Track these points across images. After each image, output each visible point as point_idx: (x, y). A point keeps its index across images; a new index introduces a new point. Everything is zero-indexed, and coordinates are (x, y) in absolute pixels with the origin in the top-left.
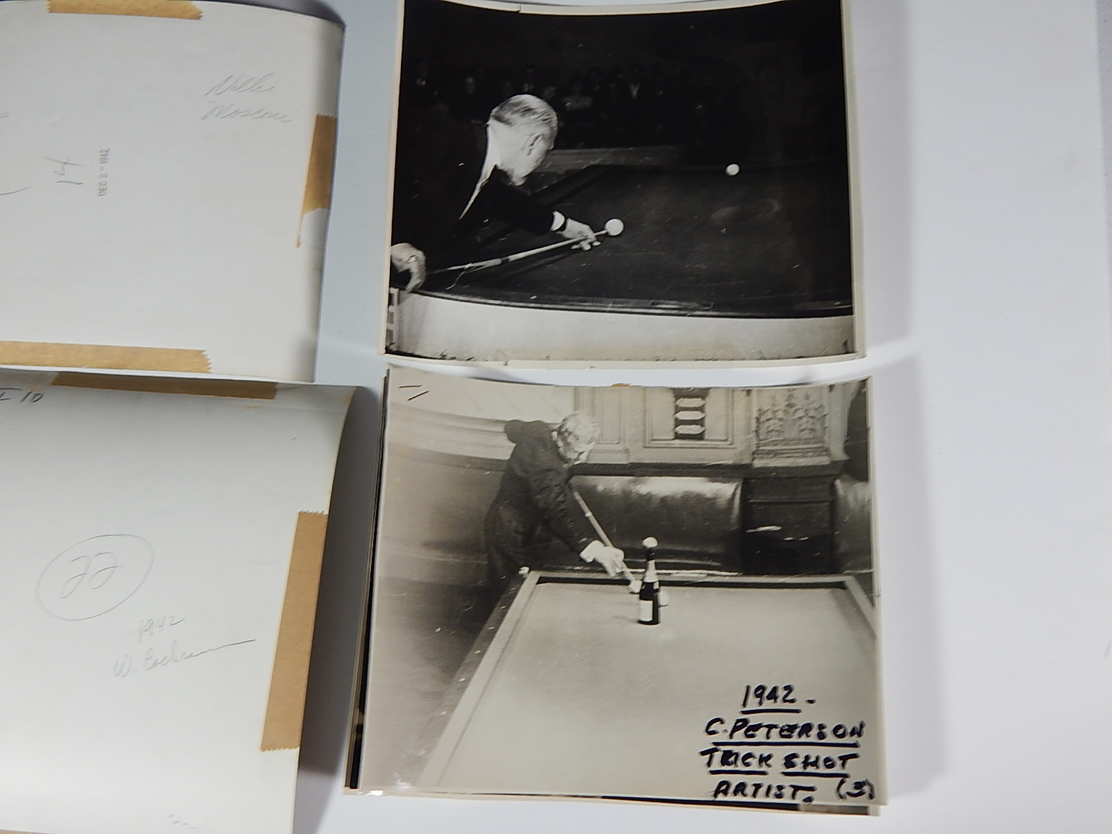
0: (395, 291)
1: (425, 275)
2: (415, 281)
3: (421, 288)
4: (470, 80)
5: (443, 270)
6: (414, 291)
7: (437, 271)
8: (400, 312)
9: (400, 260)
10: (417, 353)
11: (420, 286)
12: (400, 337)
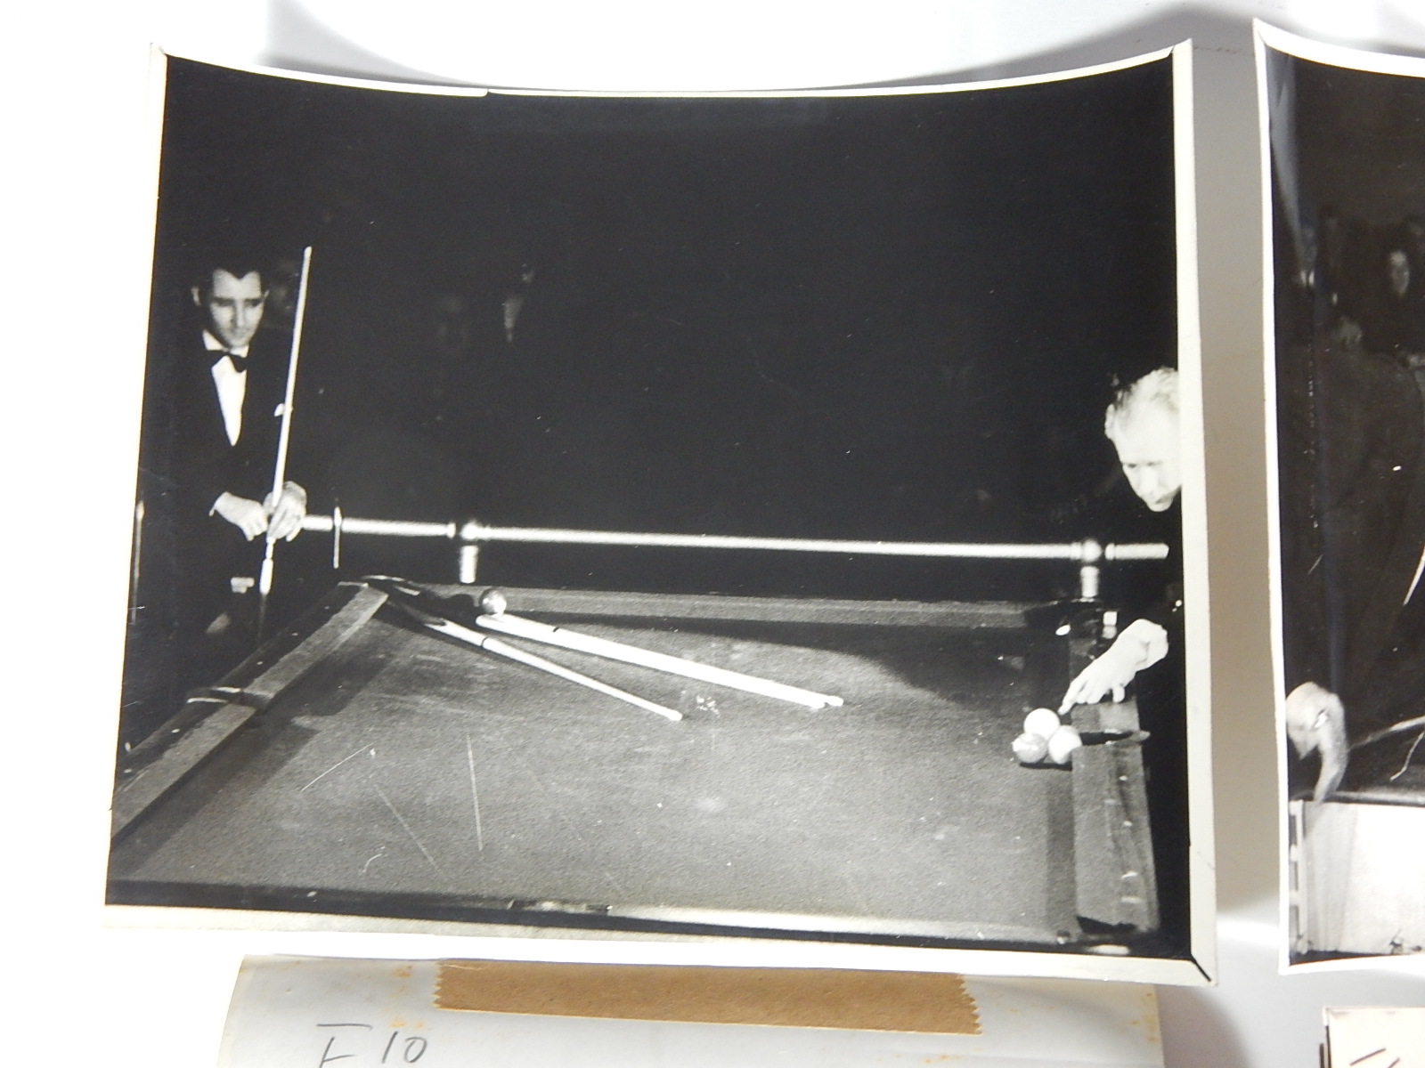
0: (1297, 806)
1: (1345, 751)
2: (1331, 771)
3: (1339, 789)
4: (1398, 259)
5: (1379, 735)
6: (1330, 798)
7: (1369, 739)
8: (1309, 856)
9: (1301, 728)
10: (1343, 948)
11: (1339, 781)
12: (1312, 919)
